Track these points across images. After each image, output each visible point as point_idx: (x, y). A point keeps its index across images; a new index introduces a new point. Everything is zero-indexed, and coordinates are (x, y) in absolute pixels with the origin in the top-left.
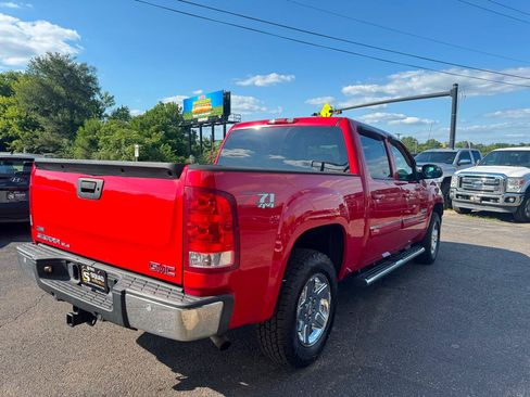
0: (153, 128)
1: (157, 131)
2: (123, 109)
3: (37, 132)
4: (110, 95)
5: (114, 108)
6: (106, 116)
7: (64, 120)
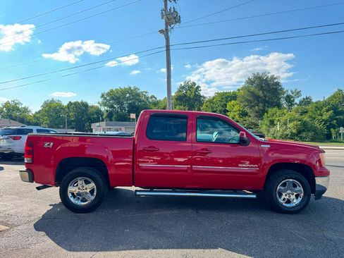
0: (324, 109)
1: (327, 111)
2: (307, 98)
3: (247, 118)
4: (298, 90)
5: (301, 98)
6: (296, 104)
7: (259, 109)
